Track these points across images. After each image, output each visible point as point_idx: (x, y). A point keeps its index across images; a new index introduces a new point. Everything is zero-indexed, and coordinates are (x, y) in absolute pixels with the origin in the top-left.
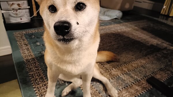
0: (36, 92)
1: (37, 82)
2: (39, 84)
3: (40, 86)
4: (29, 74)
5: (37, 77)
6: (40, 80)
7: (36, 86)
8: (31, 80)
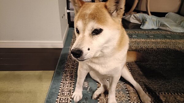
0: (61, 86)
1: (66, 78)
2: (66, 81)
3: (66, 83)
4: (65, 69)
5: (69, 74)
6: (69, 77)
7: (64, 82)
8: (63, 75)
